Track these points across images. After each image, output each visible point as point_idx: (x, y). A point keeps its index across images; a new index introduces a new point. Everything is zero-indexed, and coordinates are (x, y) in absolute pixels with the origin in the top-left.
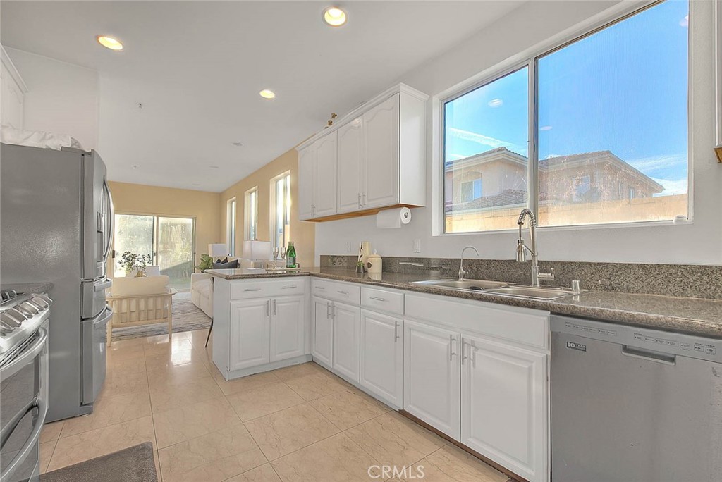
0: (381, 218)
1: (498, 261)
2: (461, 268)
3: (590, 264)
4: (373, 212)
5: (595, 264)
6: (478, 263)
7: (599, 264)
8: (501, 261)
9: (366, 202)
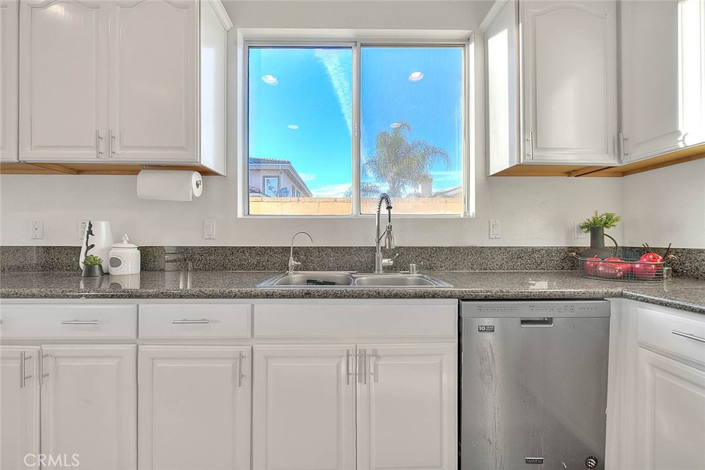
0: (147, 183)
1: (332, 248)
2: (291, 258)
3: (415, 248)
4: (132, 170)
5: (419, 248)
6: (308, 250)
7: (422, 248)
8: (335, 248)
9: (118, 151)
